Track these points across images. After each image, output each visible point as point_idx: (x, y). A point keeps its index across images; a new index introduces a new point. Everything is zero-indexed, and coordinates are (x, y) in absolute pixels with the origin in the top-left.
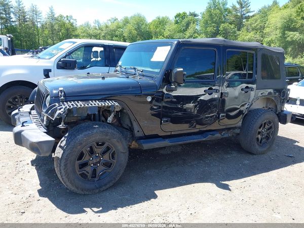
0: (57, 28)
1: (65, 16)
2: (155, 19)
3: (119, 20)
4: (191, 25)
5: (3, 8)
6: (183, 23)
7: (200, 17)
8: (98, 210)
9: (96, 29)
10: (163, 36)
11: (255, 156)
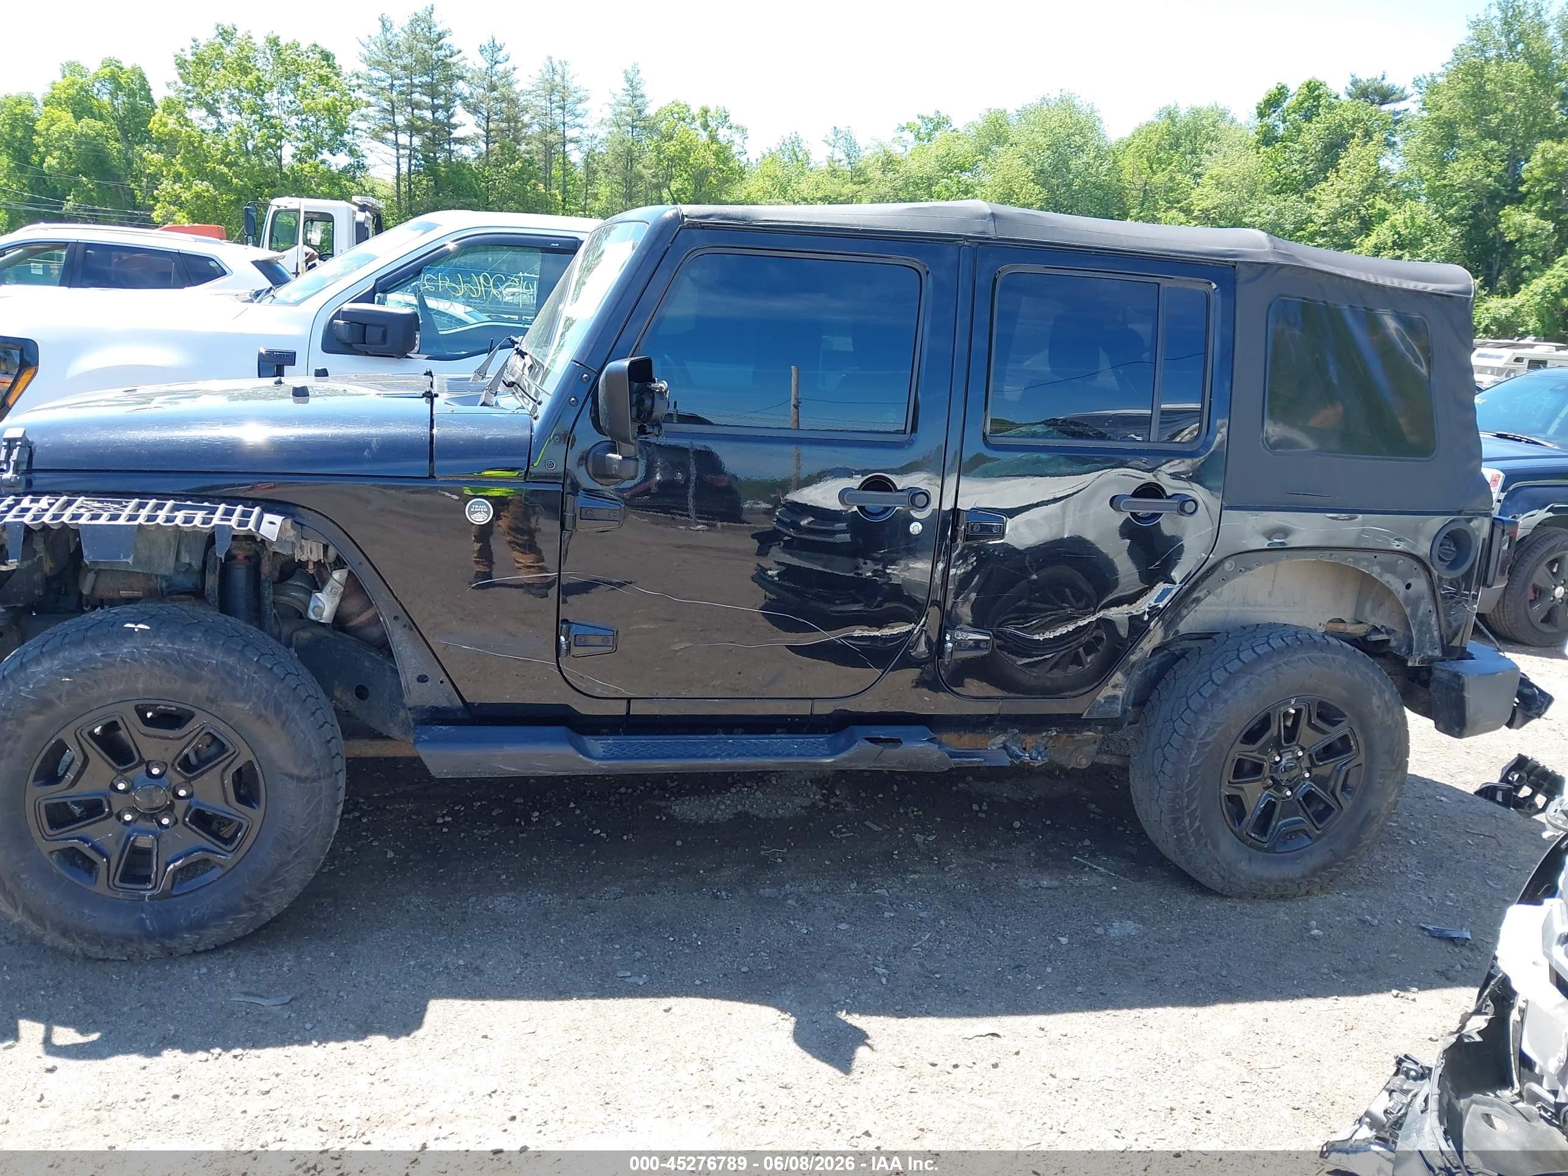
0: (647, 173)
1: (696, 110)
2: (1152, 118)
3: (958, 123)
4: (1354, 152)
5: (426, 79)
6: (1306, 138)
7: (1412, 106)
8: (79, 1039)
9: (834, 173)
10: (1187, 211)
11: (1211, 906)
